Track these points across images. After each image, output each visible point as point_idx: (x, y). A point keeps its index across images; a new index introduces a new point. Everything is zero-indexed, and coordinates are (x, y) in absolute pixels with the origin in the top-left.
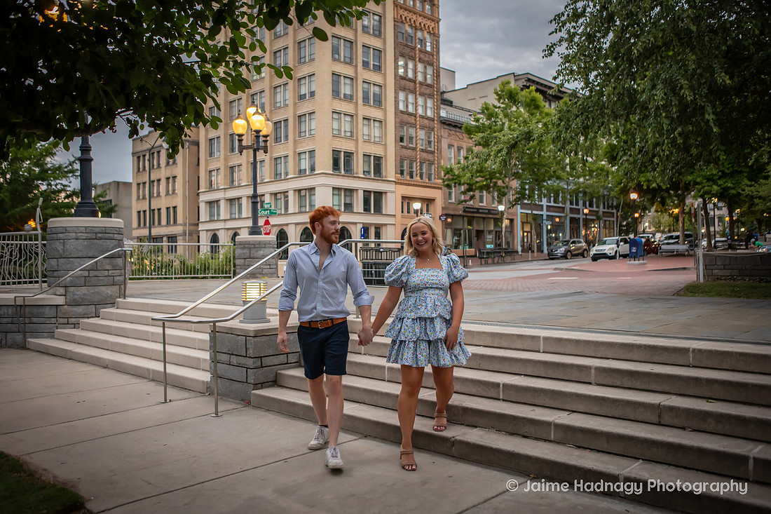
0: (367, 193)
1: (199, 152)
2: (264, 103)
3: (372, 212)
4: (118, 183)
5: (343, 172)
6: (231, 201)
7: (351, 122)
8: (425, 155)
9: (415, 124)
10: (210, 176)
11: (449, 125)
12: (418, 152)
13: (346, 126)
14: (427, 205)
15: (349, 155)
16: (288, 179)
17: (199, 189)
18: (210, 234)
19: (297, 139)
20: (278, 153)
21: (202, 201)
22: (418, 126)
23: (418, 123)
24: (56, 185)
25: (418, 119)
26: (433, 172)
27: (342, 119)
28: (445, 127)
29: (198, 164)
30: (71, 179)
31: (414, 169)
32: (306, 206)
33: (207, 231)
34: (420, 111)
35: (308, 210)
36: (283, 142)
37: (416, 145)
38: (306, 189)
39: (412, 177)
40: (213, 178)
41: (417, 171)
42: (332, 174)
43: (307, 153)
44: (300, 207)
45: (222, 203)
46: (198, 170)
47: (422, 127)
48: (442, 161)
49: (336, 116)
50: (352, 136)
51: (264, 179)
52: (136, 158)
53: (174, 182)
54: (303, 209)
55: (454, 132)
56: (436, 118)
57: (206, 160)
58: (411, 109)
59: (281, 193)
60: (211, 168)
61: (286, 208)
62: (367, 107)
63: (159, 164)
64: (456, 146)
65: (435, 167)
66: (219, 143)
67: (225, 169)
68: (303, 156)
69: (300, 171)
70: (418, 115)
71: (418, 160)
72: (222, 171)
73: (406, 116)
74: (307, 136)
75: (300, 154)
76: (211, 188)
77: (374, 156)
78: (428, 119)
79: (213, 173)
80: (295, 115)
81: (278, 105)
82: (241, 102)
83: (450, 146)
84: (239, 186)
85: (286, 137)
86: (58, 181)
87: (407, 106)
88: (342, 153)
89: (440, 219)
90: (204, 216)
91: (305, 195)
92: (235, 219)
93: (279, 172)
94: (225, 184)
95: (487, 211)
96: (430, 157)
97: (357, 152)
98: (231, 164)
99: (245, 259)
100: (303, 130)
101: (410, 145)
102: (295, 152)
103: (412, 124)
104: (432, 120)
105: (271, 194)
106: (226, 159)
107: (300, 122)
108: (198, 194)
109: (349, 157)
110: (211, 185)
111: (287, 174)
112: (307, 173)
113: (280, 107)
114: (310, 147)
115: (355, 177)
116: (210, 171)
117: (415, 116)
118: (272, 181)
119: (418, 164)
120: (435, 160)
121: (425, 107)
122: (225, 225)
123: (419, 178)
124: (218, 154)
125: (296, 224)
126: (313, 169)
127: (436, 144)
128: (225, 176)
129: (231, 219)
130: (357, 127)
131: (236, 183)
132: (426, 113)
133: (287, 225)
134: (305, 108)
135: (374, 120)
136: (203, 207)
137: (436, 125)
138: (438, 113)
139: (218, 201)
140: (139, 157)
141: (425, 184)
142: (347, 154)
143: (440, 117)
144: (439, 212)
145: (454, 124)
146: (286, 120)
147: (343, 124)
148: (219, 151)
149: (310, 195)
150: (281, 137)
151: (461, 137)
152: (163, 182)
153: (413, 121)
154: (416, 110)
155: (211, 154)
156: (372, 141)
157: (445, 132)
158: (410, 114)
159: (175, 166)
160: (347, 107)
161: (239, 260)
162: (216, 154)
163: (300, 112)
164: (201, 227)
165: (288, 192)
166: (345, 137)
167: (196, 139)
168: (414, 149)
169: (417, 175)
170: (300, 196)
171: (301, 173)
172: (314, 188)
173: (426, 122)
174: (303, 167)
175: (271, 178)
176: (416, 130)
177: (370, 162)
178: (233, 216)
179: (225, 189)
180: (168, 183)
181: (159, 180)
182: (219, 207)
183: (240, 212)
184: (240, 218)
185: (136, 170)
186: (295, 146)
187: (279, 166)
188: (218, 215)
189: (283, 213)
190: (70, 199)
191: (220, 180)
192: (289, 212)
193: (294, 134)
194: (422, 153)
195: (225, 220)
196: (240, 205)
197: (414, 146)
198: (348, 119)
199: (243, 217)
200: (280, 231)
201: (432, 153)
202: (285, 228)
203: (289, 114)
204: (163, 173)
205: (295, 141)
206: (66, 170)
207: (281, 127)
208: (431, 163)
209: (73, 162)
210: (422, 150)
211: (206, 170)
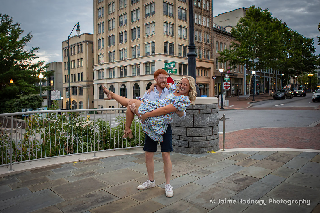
0: (180, 65)
1: (93, 47)
2: (126, 20)
3: (182, 74)
4: (56, 63)
5: (169, 54)
6: (109, 69)
7: (173, 28)
8: (206, 46)
9: (202, 30)
10: (99, 58)
11: (217, 31)
12: (203, 45)
13: (170, 30)
14: (207, 71)
15: (171, 45)
16: (140, 58)
17: (93, 64)
18: (99, 86)
19: (145, 37)
20: (133, 45)
21: (95, 70)
22: (203, 31)
23: (203, 30)
24: (24, 62)
25: (203, 28)
26: (209, 55)
27: (168, 26)
28: (215, 32)
29: (93, 52)
30: (32, 59)
31: (201, 53)
32: (149, 72)
33: (98, 84)
34: (204, 24)
35: (150, 74)
36: (136, 39)
37: (202, 41)
38: (149, 63)
39: (200, 57)
40: (100, 59)
41: (202, 54)
42: (164, 55)
43: (150, 44)
44: (146, 72)
45: (105, 71)
46: (93, 55)
47: (205, 32)
48: (214, 49)
49: (165, 24)
50: (173, 35)
51: (127, 58)
52: (64, 51)
53: (81, 61)
54: (148, 73)
55: (218, 35)
56: (211, 28)
57: (97, 50)
58: (199, 23)
59: (135, 65)
60: (99, 53)
61: (139, 72)
62: (180, 21)
63: (74, 53)
64: (219, 42)
65: (210, 52)
66: (103, 41)
67: (106, 54)
68: (148, 46)
69: (146, 54)
70: (203, 26)
71: (203, 49)
72: (105, 55)
73: (198, 26)
74: (150, 35)
75: (146, 45)
76: (99, 64)
77: (183, 46)
78: (207, 28)
79: (100, 56)
80: (143, 24)
81: (134, 20)
82: (114, 20)
83: (217, 42)
84: (113, 62)
85: (139, 36)
86: (25, 60)
87: (198, 21)
88: (168, 44)
89: (213, 78)
90: (96, 77)
91: (149, 66)
92: (111, 78)
93: (134, 54)
94: (106, 61)
95: (232, 74)
96: (208, 47)
97: (176, 44)
98: (109, 51)
99: (187, 127)
100: (147, 32)
101: (200, 41)
102: (143, 44)
103: (200, 30)
104: (209, 28)
105: (130, 66)
106: (107, 49)
107: (146, 28)
108: (93, 67)
109: (172, 46)
110: (99, 62)
111: (139, 55)
112: (150, 54)
113: (135, 21)
114: (152, 41)
115: (174, 56)
116: (99, 55)
117: (202, 26)
118: (131, 59)
119: (203, 51)
120: (210, 48)
121: (206, 22)
122: (106, 82)
123: (203, 58)
124: (103, 46)
125: (144, 81)
126: (153, 52)
127: (211, 41)
128: (106, 57)
129: (109, 78)
130: (175, 31)
131: (112, 61)
132: (206, 25)
133: (139, 81)
134: (149, 20)
135: (183, 27)
136: (95, 72)
137: (211, 31)
138: (212, 25)
139: (102, 70)
140: (65, 50)
141: (206, 61)
142: (171, 44)
143: (213, 27)
144: (212, 75)
145: (219, 31)
146: (138, 28)
147: (169, 29)
148: (103, 45)
149: (152, 66)
150: (135, 37)
151: (222, 38)
152: (76, 61)
153: (201, 29)
154: (202, 23)
155: (99, 47)
156: (182, 38)
157: (215, 35)
158: (199, 25)
159: (82, 53)
160: (170, 20)
161: (179, 129)
162: (102, 47)
163: (146, 23)
164: (95, 82)
165: (139, 64)
166: (170, 36)
167: (92, 40)
168: (201, 43)
169: (202, 56)
170: (146, 67)
171: (147, 54)
172: (154, 62)
173: (207, 29)
174: (148, 51)
175: (130, 57)
176: (202, 33)
177: (181, 49)
178: (111, 77)
179: (106, 64)
180: (78, 62)
181: (74, 61)
182: (103, 73)
183: (114, 75)
184: (114, 78)
185: (64, 56)
186: (143, 41)
187: (134, 51)
188: (103, 76)
189: (137, 75)
190: (32, 69)
191: (103, 59)
192: (140, 75)
193: (143, 35)
194: (205, 45)
195: (106, 79)
196: (114, 71)
197: (201, 41)
198: (171, 26)
199: (116, 77)
200: (135, 84)
201: (209, 45)
202: (138, 83)
203: (140, 24)
204: (76, 57)
205: (143, 38)
206: (29, 55)
207: (135, 32)
208: (209, 50)
209: (33, 51)
210: (205, 44)
211: (97, 55)
